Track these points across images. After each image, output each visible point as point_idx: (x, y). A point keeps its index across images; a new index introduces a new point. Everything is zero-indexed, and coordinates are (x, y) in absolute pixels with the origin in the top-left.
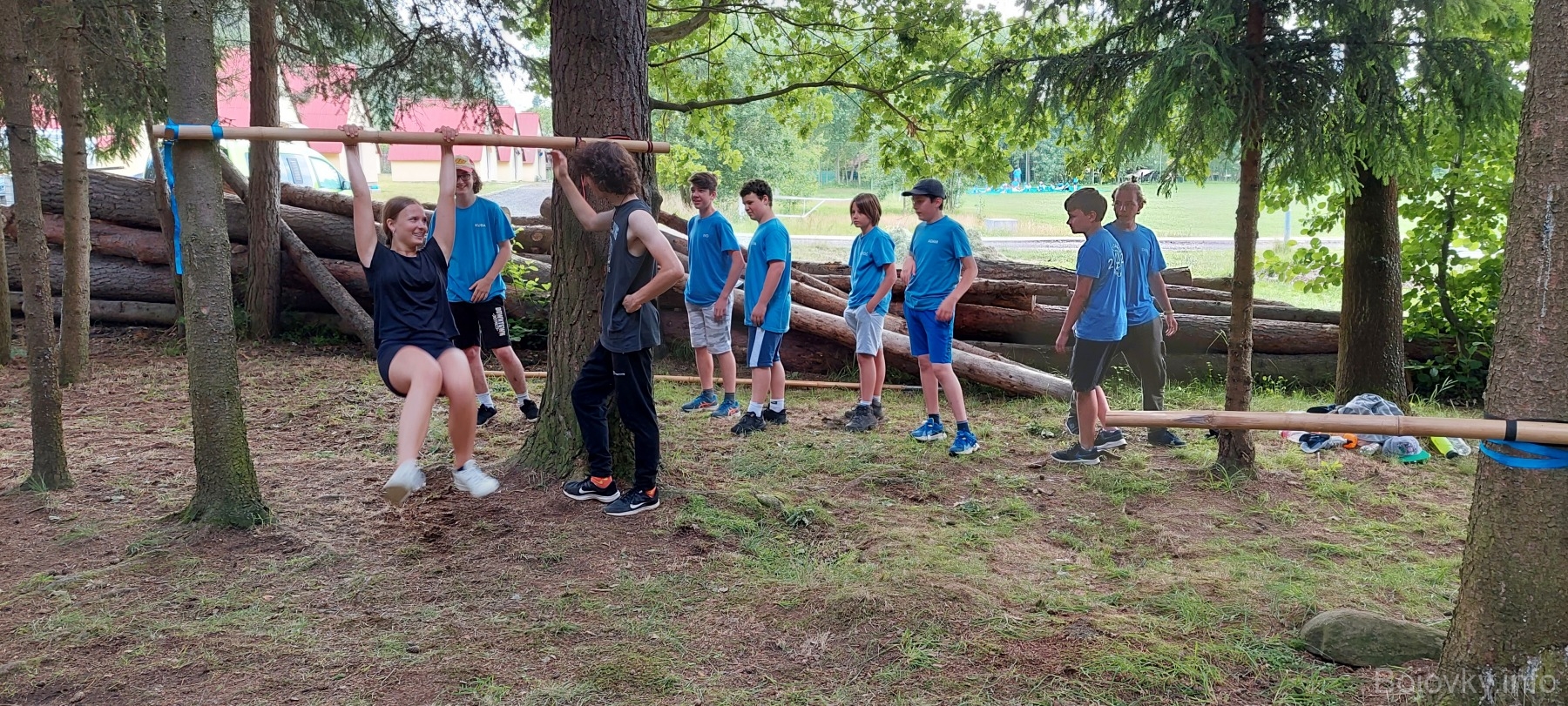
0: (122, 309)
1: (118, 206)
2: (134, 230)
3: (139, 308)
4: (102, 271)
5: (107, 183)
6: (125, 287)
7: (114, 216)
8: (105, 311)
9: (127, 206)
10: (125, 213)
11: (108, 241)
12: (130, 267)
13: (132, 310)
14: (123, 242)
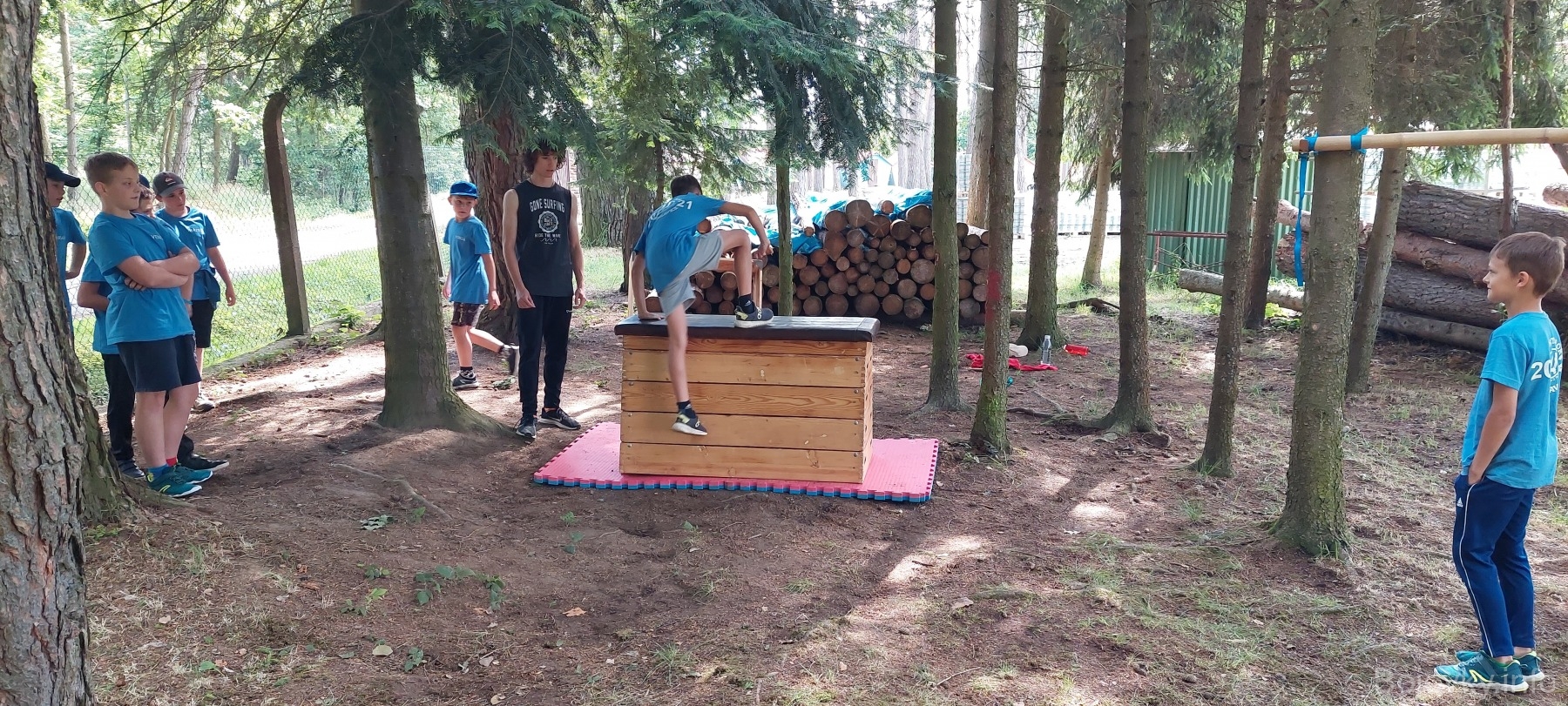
0: (1449, 332)
1: (1465, 226)
2: (1477, 251)
3: (1466, 332)
4: (1440, 291)
5: (1461, 202)
6: (1458, 308)
7: (1461, 235)
8: (1436, 330)
9: (1474, 226)
10: (1472, 234)
11: (1449, 262)
12: (1467, 288)
13: (1459, 333)
14: (1462, 262)
